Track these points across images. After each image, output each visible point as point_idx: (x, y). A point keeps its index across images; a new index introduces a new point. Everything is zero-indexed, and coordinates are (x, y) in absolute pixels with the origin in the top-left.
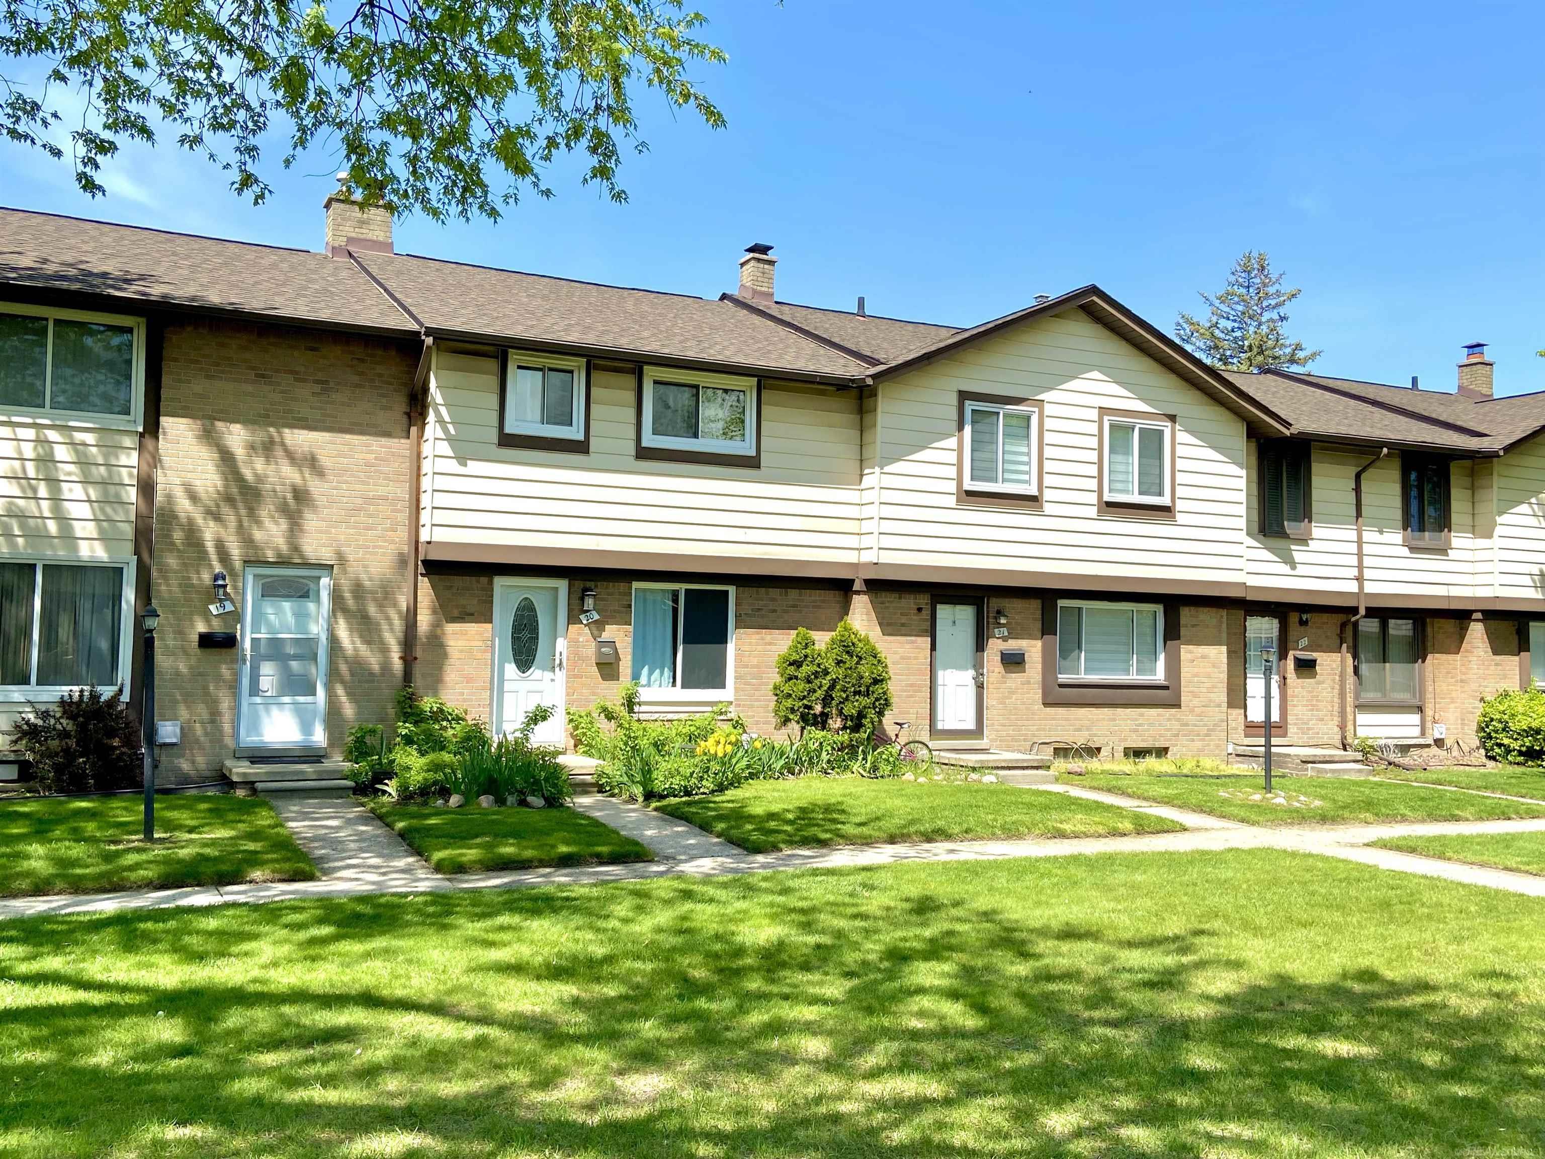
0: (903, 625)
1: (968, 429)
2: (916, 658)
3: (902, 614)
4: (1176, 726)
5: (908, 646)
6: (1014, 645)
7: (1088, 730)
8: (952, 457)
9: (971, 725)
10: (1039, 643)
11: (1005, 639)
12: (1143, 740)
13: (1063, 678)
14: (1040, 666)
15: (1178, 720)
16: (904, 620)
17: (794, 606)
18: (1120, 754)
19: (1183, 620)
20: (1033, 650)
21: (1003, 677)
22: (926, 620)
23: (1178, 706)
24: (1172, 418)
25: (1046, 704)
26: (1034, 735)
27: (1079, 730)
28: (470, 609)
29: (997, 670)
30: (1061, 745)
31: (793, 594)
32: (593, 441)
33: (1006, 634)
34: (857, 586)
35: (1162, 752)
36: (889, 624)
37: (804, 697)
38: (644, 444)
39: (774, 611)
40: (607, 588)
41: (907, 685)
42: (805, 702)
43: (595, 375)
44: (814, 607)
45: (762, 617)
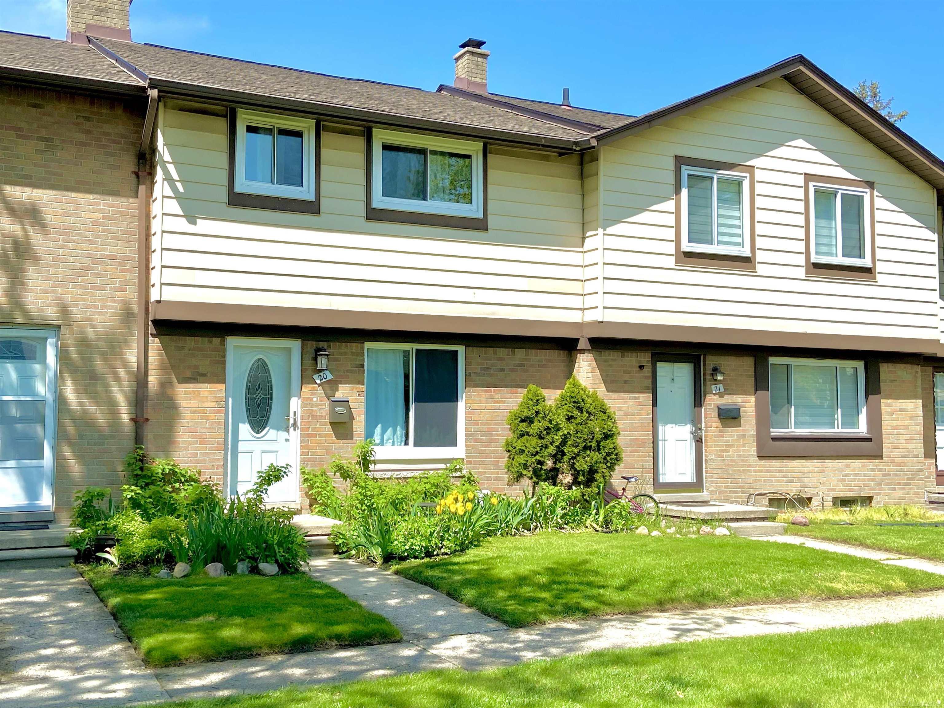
0: (626, 382)
1: (684, 193)
2: (639, 414)
3: (625, 372)
4: (879, 476)
5: (631, 402)
6: (729, 400)
7: (800, 480)
8: (671, 220)
9: (690, 477)
10: (752, 399)
11: (721, 395)
12: (850, 490)
13: (775, 432)
14: (754, 420)
15: (880, 470)
16: (626, 377)
17: (522, 365)
18: (829, 503)
19: (883, 376)
20: (747, 405)
21: (720, 431)
22: (646, 378)
23: (880, 457)
24: (871, 185)
25: (761, 457)
26: (750, 487)
27: (792, 481)
28: (202, 370)
29: (714, 425)
30: (776, 496)
31: (520, 353)
32: (324, 202)
33: (722, 390)
34: (583, 344)
35: (868, 500)
36: (613, 381)
37: (537, 453)
38: (375, 205)
39: (502, 370)
40: (340, 347)
41: (631, 440)
42: (538, 457)
43: (325, 136)
44: (539, 366)
45: (491, 375)
